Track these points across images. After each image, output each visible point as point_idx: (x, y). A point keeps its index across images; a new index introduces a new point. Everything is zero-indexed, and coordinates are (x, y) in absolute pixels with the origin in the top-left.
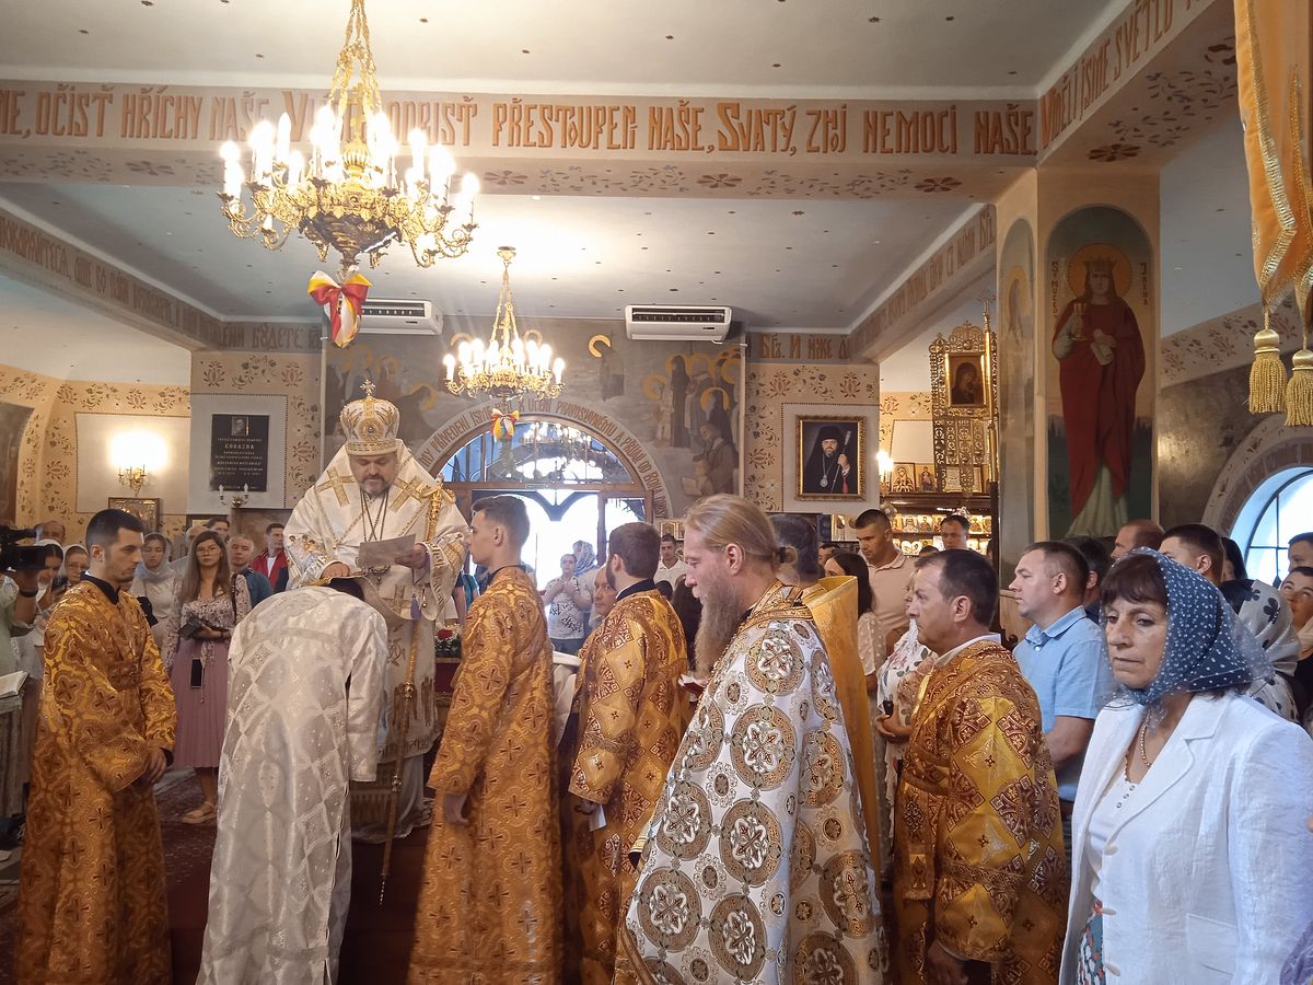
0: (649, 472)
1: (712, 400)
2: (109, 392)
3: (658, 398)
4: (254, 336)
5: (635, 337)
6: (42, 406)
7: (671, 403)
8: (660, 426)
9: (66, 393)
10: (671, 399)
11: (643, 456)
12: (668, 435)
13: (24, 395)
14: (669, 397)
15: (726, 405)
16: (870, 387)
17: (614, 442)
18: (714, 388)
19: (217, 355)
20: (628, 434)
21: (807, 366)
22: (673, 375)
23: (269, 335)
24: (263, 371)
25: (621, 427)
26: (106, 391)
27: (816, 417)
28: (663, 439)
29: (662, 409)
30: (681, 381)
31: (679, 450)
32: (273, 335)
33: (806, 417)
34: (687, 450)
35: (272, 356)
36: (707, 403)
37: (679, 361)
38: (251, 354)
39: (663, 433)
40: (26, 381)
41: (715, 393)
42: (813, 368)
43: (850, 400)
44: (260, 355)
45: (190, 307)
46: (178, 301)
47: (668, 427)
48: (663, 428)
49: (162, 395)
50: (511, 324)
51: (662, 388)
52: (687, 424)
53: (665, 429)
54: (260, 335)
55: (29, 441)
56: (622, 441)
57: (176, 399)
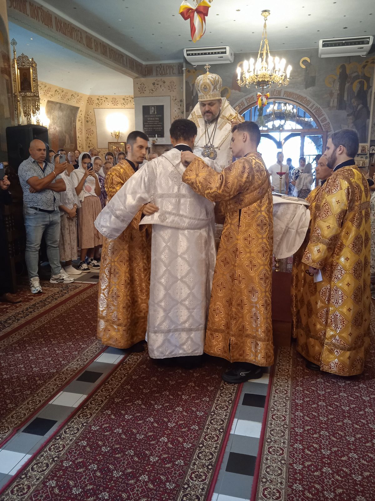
0: (325, 123)
1: (359, 86)
2: (105, 99)
3: (332, 86)
4: (157, 70)
5: (323, 56)
6: (82, 106)
7: (338, 89)
8: (332, 100)
9: (90, 101)
10: (338, 86)
11: (323, 115)
12: (336, 104)
13: (75, 102)
14: (337, 86)
15: (365, 88)
17: (310, 109)
18: (360, 80)
19: (143, 79)
20: (317, 105)
22: (340, 75)
23: (162, 69)
24: (161, 86)
25: (313, 102)
26: (104, 99)
28: (333, 106)
29: (334, 91)
30: (344, 77)
31: (341, 111)
32: (164, 69)
34: (344, 111)
35: (164, 78)
36: (356, 87)
37: (343, 67)
38: (156, 78)
39: (333, 103)
40: (76, 96)
41: (360, 82)
44: (159, 78)
45: (132, 58)
46: (127, 55)
47: (336, 100)
48: (333, 101)
49: (124, 99)
50: (267, 50)
51: (334, 82)
52: (345, 98)
53: (334, 102)
54: (158, 69)
55: (79, 120)
56: (313, 109)
57: (129, 101)
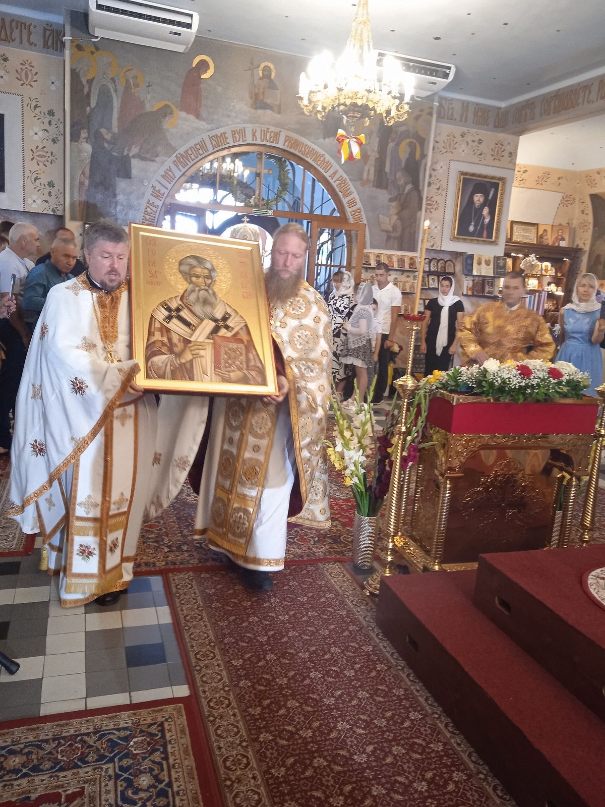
1: (408, 150)
7: (376, 149)
11: (351, 193)
12: (372, 177)
14: (375, 144)
15: (418, 156)
16: (511, 154)
18: (412, 140)
20: (341, 172)
21: (472, 130)
25: (335, 166)
27: (473, 175)
28: (368, 181)
31: (379, 190)
32: (4, 27)
33: (466, 174)
34: (384, 191)
35: (5, 49)
42: (475, 132)
43: (497, 163)
47: (372, 170)
52: (387, 169)
56: (335, 178)
